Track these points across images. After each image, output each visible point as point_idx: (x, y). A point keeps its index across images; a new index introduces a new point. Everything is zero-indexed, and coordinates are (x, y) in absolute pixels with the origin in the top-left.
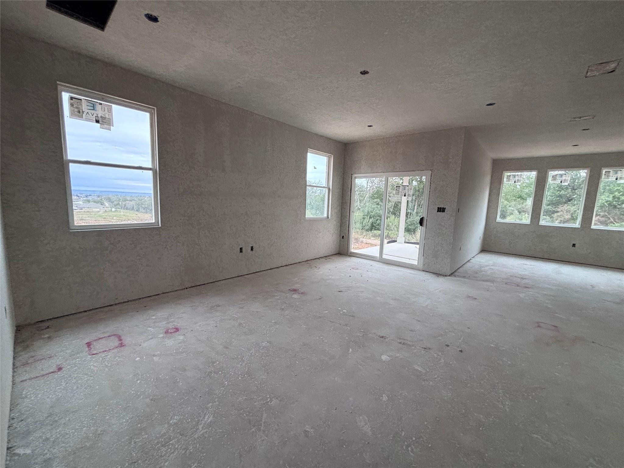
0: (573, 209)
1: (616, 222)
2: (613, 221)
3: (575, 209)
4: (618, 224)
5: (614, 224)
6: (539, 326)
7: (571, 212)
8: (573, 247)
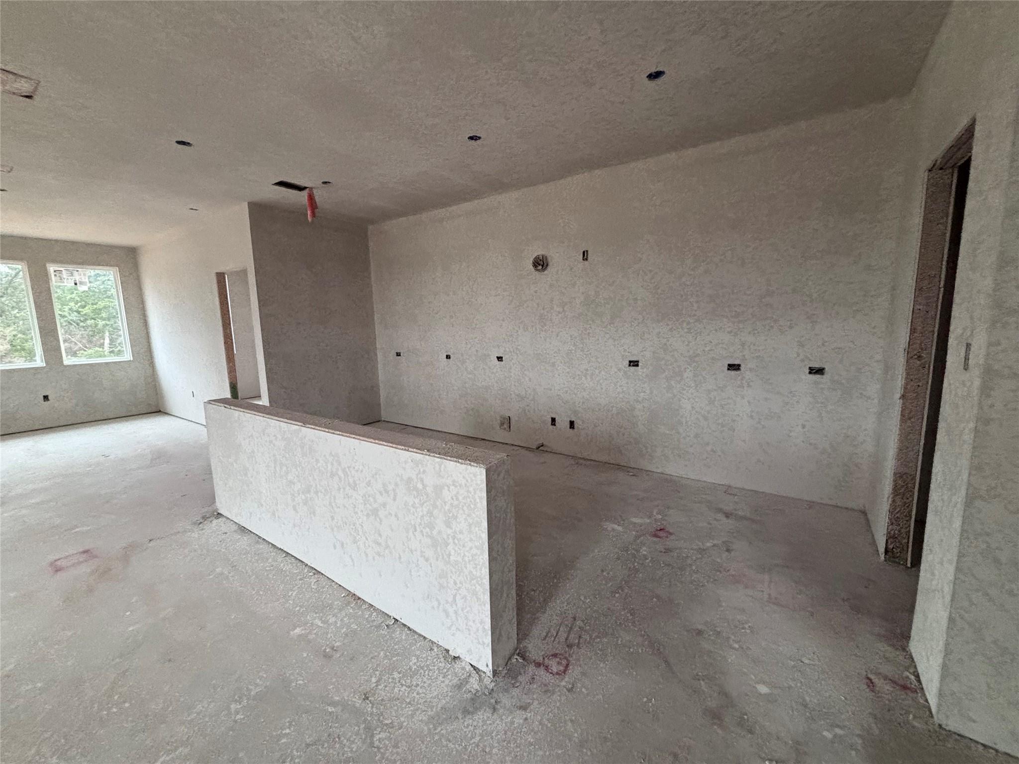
0: (10, 332)
1: (86, 347)
2: (81, 346)
3: (15, 333)
4: (91, 350)
5: (85, 351)
6: (58, 570)
7: (8, 338)
8: (45, 401)
